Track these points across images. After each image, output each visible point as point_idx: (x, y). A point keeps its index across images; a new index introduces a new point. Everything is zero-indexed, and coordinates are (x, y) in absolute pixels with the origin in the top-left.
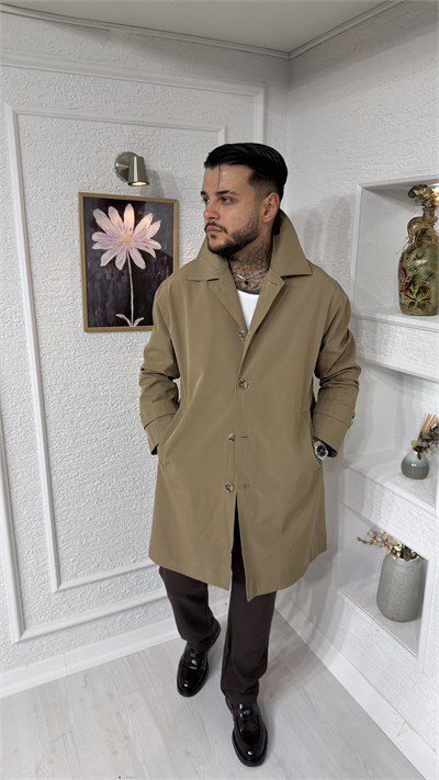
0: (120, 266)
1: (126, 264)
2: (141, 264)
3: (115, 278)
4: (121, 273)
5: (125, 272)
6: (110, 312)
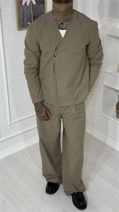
0: (28, 5)
1: (30, 4)
2: (34, 3)
3: (27, 9)
4: (28, 7)
5: (30, 6)
6: (25, 22)
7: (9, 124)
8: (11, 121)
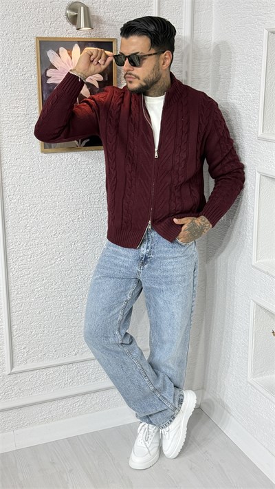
2: (86, 93)
7: (7, 372)
8: (12, 367)
